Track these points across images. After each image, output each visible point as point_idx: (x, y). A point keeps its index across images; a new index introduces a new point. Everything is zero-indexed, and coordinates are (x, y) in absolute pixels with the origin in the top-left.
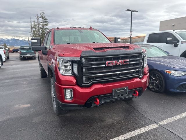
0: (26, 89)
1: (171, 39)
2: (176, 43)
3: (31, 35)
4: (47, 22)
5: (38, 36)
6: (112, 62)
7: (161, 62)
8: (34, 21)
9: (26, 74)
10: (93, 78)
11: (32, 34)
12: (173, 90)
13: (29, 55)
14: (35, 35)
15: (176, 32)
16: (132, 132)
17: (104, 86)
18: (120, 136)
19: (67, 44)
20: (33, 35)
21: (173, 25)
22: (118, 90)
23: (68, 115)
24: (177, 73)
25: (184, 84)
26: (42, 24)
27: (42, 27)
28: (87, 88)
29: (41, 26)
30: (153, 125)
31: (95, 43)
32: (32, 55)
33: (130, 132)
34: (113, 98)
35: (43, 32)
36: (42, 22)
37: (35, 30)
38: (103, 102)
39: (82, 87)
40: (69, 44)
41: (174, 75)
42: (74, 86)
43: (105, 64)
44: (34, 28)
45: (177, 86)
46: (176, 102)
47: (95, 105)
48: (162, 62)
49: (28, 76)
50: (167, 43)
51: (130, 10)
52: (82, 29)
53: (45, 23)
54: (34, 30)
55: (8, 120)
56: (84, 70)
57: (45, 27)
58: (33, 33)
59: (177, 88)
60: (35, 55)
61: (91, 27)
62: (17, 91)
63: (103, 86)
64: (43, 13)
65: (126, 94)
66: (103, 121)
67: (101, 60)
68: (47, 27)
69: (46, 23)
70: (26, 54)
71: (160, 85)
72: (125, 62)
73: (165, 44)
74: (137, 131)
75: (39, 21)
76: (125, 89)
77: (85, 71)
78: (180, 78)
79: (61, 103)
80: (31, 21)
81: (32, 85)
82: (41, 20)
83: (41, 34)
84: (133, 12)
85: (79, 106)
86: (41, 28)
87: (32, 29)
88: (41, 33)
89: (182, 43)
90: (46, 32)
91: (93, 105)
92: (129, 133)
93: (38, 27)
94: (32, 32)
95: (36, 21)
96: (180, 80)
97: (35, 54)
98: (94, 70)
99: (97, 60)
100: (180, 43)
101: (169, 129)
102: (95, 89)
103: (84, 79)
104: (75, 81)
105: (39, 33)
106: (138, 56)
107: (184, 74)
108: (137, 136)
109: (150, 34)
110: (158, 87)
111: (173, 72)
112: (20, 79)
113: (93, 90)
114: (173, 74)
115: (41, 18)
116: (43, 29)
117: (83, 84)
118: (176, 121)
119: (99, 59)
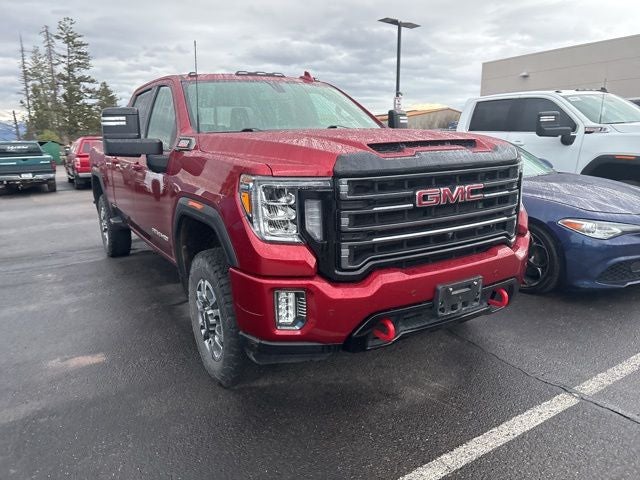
0: (66, 300)
1: (552, 118)
2: (569, 132)
3: (26, 102)
4: (86, 54)
5: (49, 104)
6: (434, 194)
7: (542, 194)
8: (35, 51)
9: (45, 247)
10: (372, 248)
11: (28, 99)
12: (586, 283)
13: (29, 176)
14: (39, 102)
15: (565, 97)
16: (503, 425)
17: (412, 277)
18: (468, 440)
19: (244, 131)
20: (31, 103)
21: (525, 77)
22: (454, 290)
23: (263, 383)
24: (599, 228)
25: (621, 263)
26: (66, 60)
27: (65, 73)
28: (356, 286)
29: (61, 69)
30: (559, 397)
31: (335, 127)
32: (40, 176)
33: (498, 425)
34: (436, 316)
35: (71, 90)
36: (66, 54)
37: (38, 83)
38: (404, 330)
39: (336, 282)
40: (251, 130)
41: (591, 235)
42: (311, 277)
43: (411, 199)
44: (35, 74)
45: (599, 270)
46: (601, 320)
47: (377, 342)
48: (546, 194)
49: (55, 254)
50: (541, 133)
51: (394, 22)
52: (278, 79)
53: (77, 58)
54: (34, 85)
55: (40, 414)
56: (345, 221)
57: (78, 74)
58: (31, 93)
59: (600, 278)
60: (52, 175)
61: (307, 74)
62: (32, 307)
63: (407, 277)
64: (68, 23)
65: (476, 300)
66: (395, 397)
67: (399, 185)
68: (85, 73)
69: (80, 59)
70: (20, 174)
71: (542, 268)
72: (473, 192)
73: (533, 135)
74: (516, 420)
75: (54, 52)
76: (476, 283)
77: (349, 226)
78: (608, 242)
79: (258, 341)
80: (22, 51)
81: (82, 284)
82: (61, 47)
83: (63, 100)
84: (403, 28)
85: (323, 350)
86: (61, 76)
87: (27, 80)
88: (64, 96)
89: (586, 132)
90: (82, 90)
91: (371, 344)
92: (495, 430)
93: (52, 71)
94: (27, 91)
95: (43, 50)
96: (607, 251)
97: (54, 171)
98: (374, 223)
99: (383, 186)
100: (579, 134)
101: (612, 407)
102: (384, 287)
103: (345, 253)
104: (312, 261)
105: (55, 94)
106: (506, 174)
107: (620, 231)
108: (523, 436)
109: (478, 103)
110: (536, 277)
111: (587, 225)
112: (27, 265)
113: (376, 289)
114: (588, 232)
115: (61, 41)
116: (72, 83)
117: (340, 273)
118: (625, 379)
119: (392, 184)
